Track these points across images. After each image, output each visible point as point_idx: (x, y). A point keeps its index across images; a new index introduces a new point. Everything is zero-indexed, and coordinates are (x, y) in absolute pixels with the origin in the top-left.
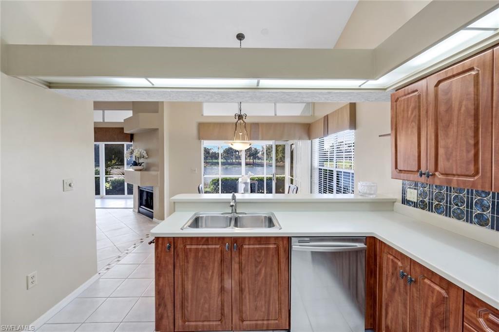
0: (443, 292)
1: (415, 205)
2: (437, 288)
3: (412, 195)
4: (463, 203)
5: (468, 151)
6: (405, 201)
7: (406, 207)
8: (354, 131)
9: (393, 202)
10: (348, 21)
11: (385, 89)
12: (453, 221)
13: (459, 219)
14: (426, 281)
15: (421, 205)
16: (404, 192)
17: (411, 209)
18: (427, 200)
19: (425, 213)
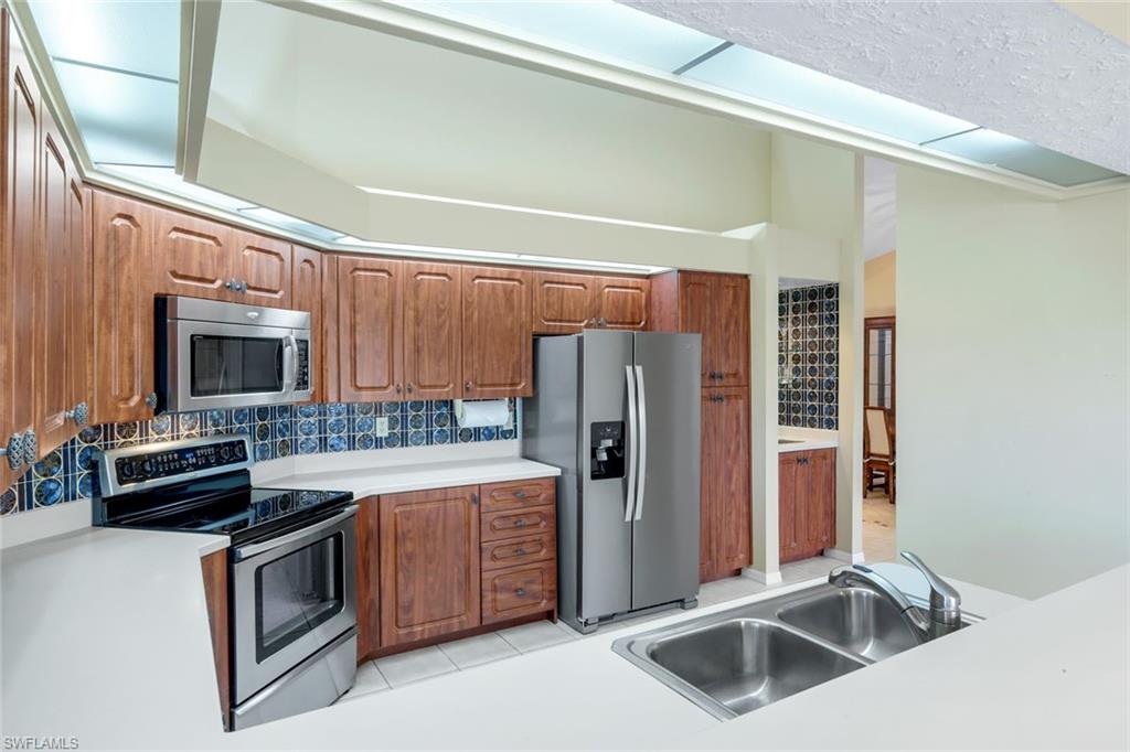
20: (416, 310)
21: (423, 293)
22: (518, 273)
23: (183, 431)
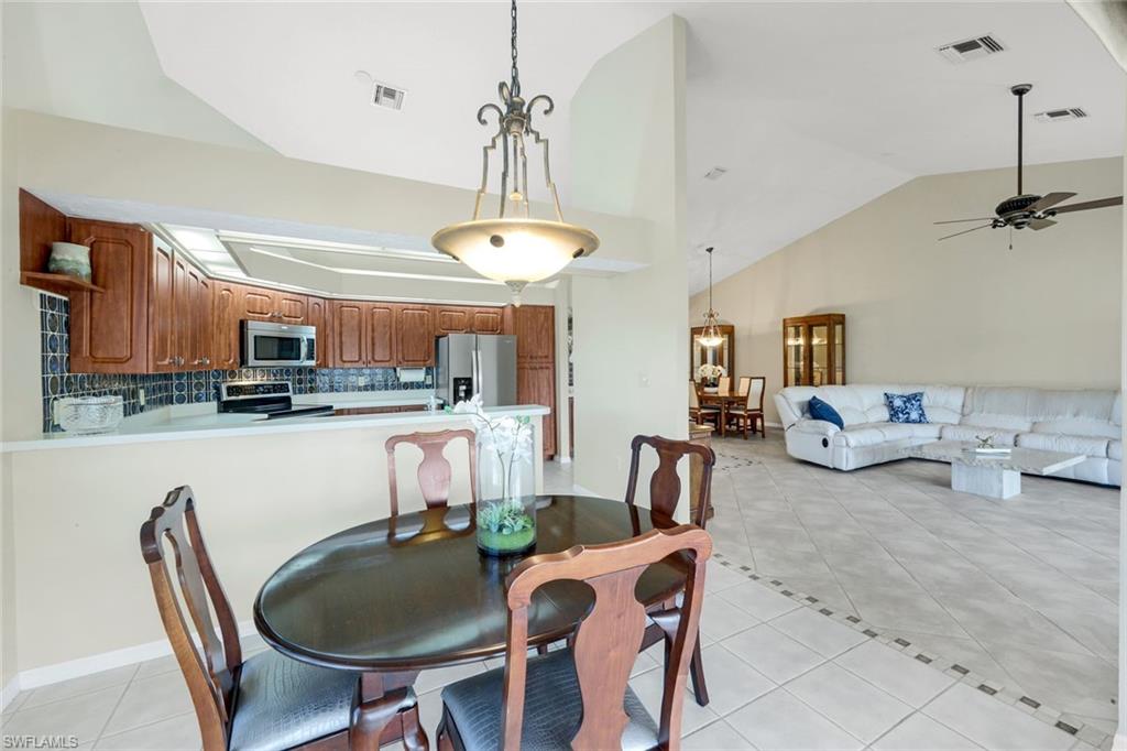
20: (373, 325)
21: (376, 317)
22: (427, 307)
23: (259, 378)
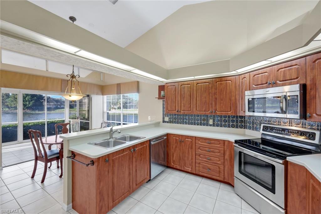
0: (191, 140)
1: (168, 122)
2: (189, 140)
3: (167, 119)
4: (181, 119)
5: (189, 105)
6: (164, 122)
7: (164, 124)
8: (138, 94)
9: (159, 123)
10: (134, 41)
11: (163, 82)
12: (179, 125)
13: (181, 124)
14: (186, 139)
15: (170, 122)
16: (163, 118)
17: (166, 124)
18: (171, 120)
19: (171, 124)
